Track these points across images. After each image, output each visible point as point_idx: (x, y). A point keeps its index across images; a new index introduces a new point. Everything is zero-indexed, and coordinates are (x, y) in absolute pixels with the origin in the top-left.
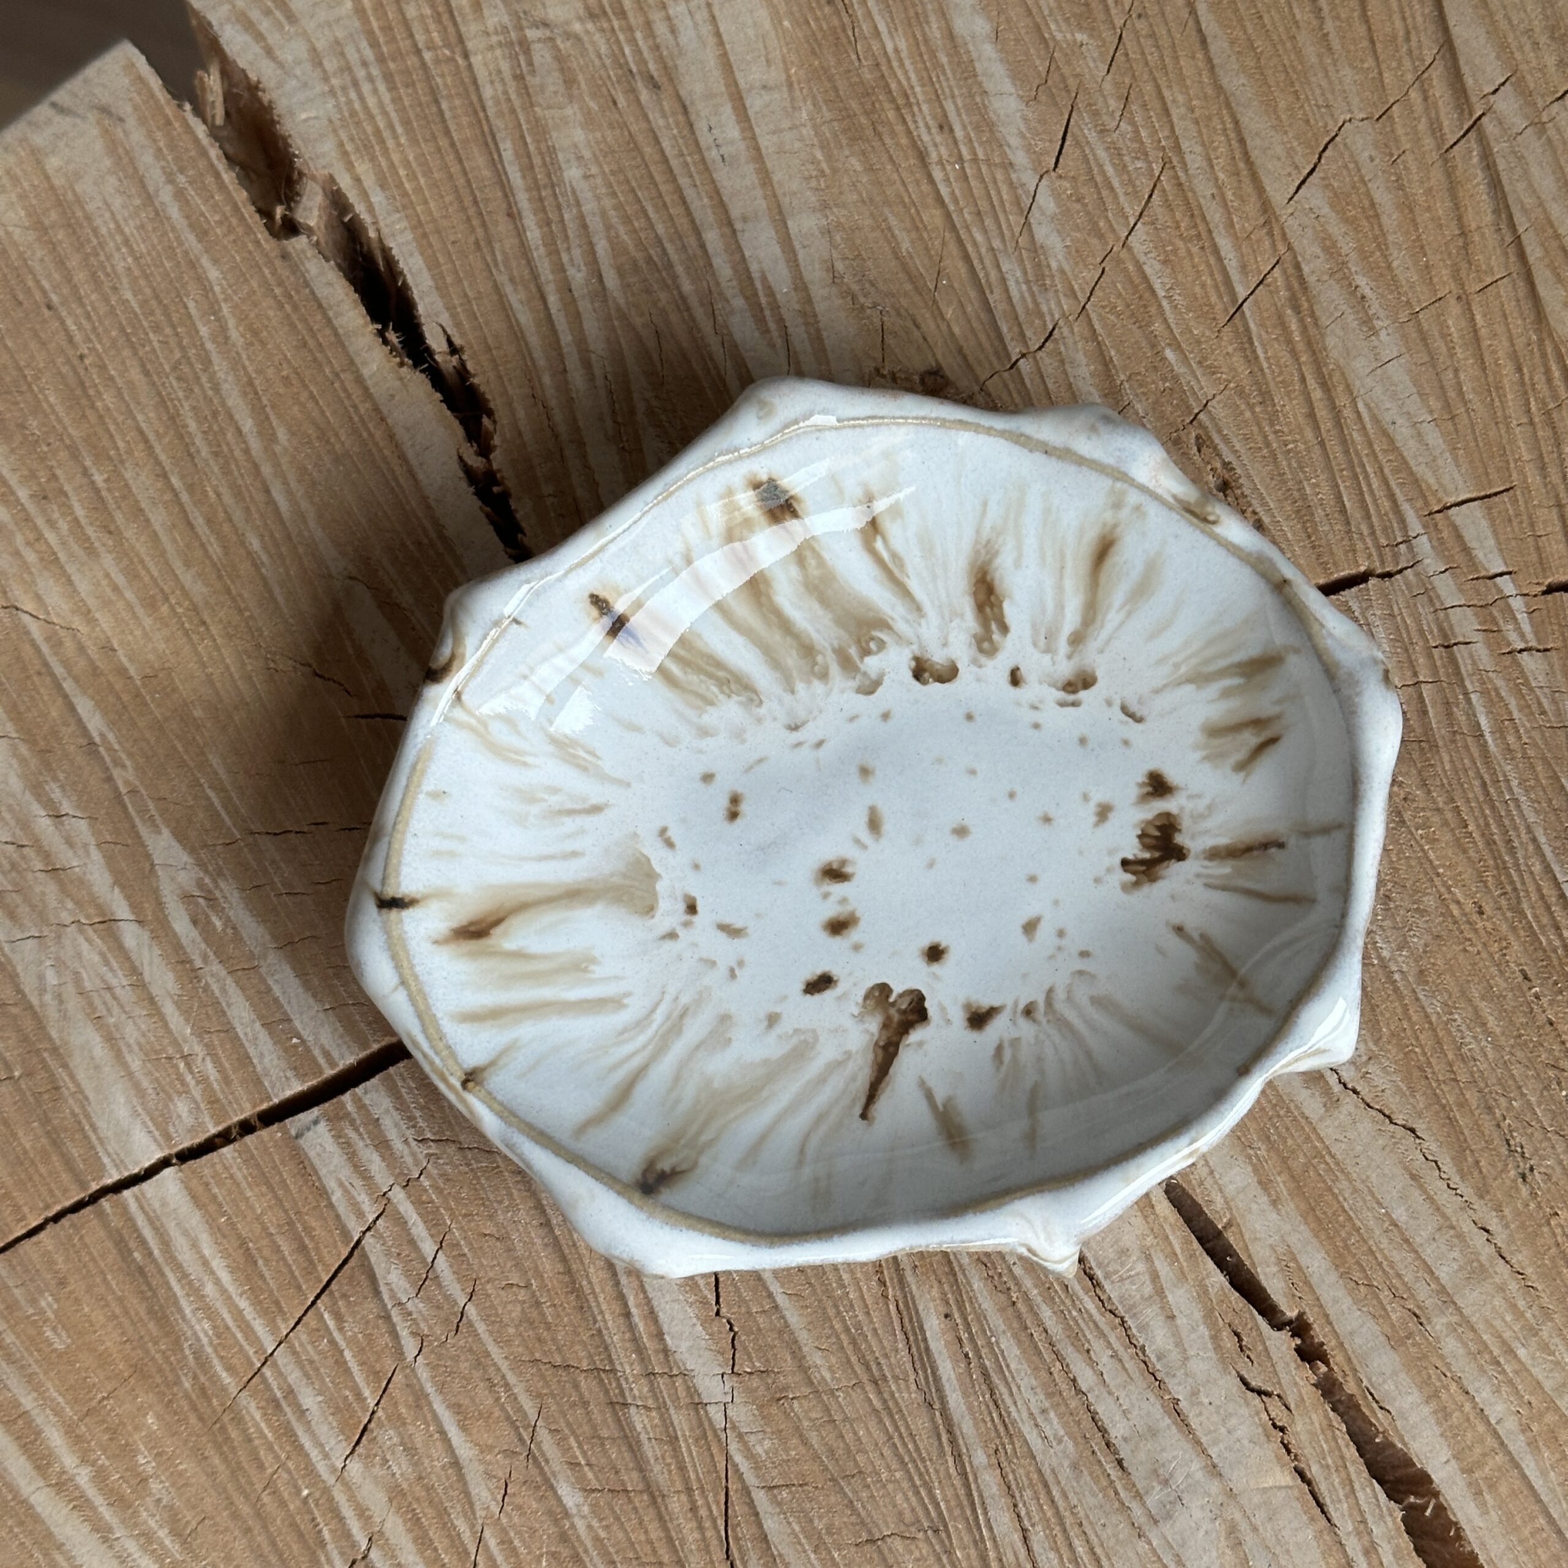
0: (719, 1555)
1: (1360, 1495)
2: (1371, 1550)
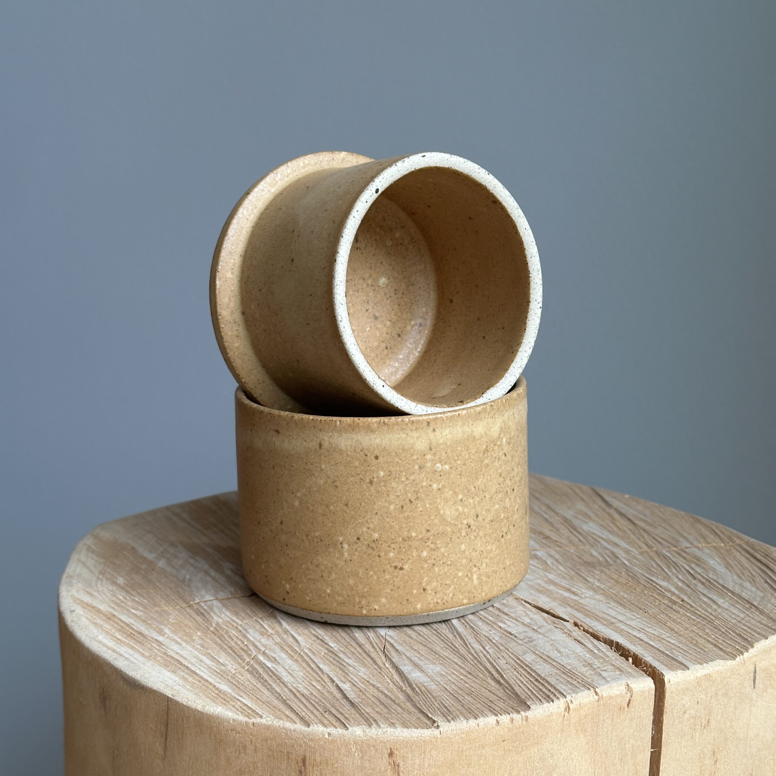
0: (380, 653)
1: (595, 643)
2: (599, 650)
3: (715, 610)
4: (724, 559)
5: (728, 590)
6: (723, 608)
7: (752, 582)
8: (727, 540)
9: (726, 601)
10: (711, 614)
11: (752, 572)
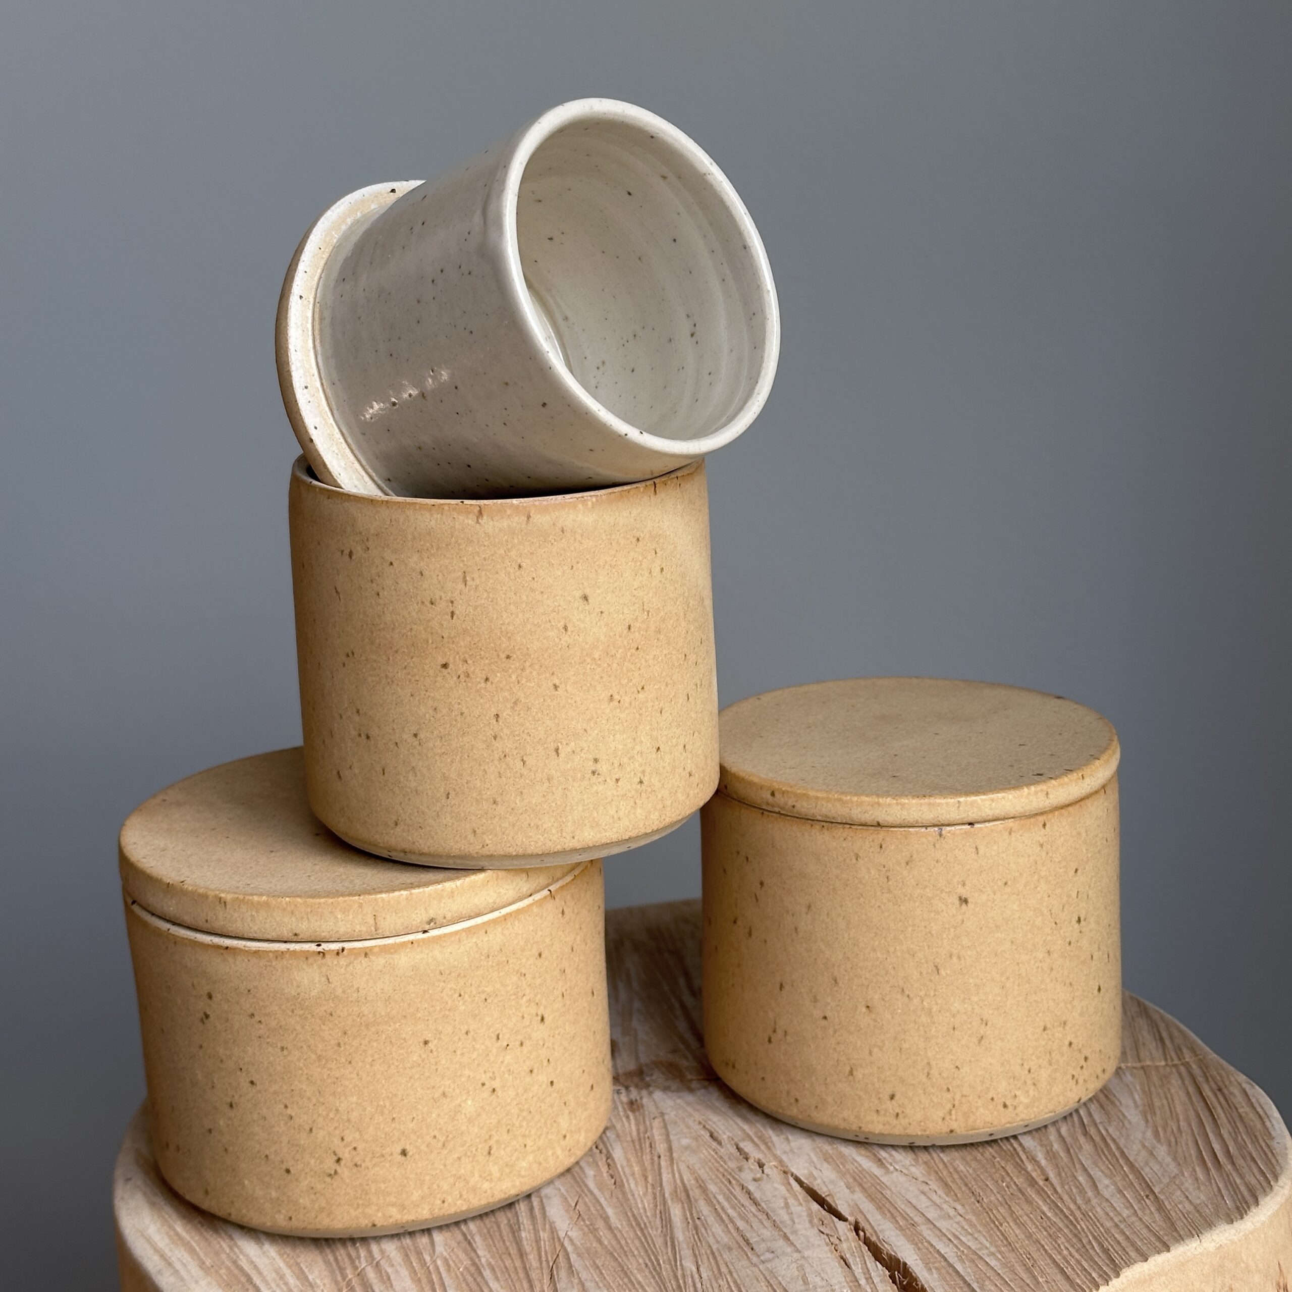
3: (1088, 1201)
4: (1148, 1094)
5: (1127, 1159)
6: (1103, 1197)
7: (1173, 1144)
8: (1173, 1055)
9: (1115, 1184)
10: (1079, 1208)
11: (1182, 1123)
